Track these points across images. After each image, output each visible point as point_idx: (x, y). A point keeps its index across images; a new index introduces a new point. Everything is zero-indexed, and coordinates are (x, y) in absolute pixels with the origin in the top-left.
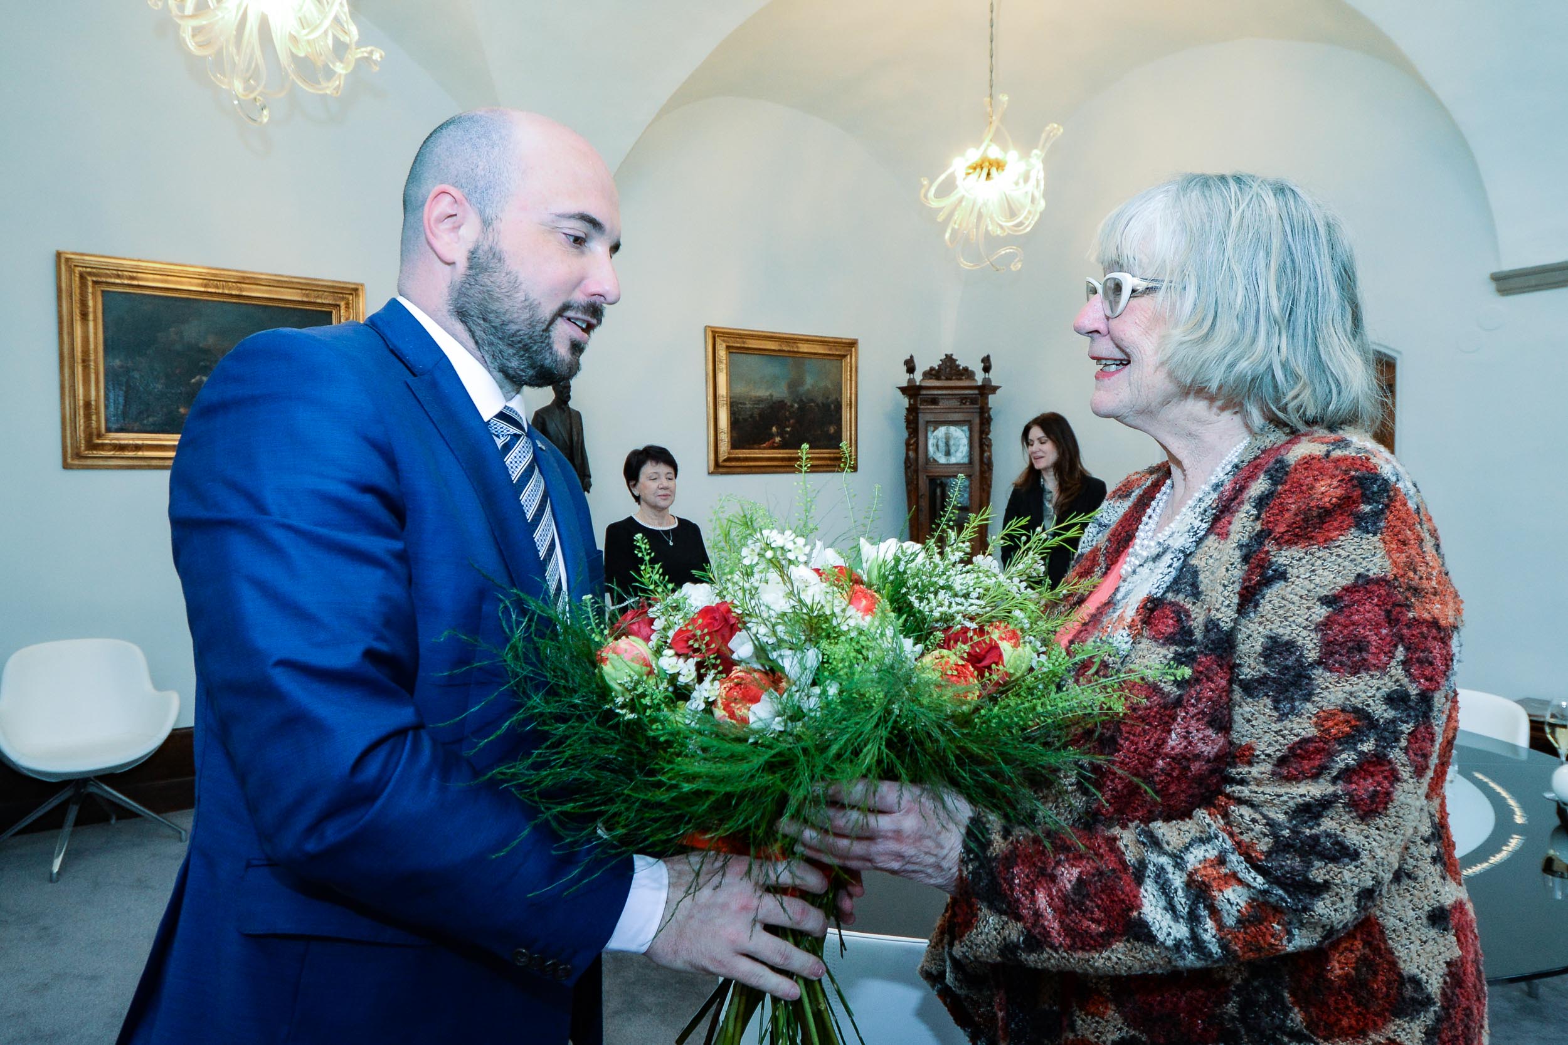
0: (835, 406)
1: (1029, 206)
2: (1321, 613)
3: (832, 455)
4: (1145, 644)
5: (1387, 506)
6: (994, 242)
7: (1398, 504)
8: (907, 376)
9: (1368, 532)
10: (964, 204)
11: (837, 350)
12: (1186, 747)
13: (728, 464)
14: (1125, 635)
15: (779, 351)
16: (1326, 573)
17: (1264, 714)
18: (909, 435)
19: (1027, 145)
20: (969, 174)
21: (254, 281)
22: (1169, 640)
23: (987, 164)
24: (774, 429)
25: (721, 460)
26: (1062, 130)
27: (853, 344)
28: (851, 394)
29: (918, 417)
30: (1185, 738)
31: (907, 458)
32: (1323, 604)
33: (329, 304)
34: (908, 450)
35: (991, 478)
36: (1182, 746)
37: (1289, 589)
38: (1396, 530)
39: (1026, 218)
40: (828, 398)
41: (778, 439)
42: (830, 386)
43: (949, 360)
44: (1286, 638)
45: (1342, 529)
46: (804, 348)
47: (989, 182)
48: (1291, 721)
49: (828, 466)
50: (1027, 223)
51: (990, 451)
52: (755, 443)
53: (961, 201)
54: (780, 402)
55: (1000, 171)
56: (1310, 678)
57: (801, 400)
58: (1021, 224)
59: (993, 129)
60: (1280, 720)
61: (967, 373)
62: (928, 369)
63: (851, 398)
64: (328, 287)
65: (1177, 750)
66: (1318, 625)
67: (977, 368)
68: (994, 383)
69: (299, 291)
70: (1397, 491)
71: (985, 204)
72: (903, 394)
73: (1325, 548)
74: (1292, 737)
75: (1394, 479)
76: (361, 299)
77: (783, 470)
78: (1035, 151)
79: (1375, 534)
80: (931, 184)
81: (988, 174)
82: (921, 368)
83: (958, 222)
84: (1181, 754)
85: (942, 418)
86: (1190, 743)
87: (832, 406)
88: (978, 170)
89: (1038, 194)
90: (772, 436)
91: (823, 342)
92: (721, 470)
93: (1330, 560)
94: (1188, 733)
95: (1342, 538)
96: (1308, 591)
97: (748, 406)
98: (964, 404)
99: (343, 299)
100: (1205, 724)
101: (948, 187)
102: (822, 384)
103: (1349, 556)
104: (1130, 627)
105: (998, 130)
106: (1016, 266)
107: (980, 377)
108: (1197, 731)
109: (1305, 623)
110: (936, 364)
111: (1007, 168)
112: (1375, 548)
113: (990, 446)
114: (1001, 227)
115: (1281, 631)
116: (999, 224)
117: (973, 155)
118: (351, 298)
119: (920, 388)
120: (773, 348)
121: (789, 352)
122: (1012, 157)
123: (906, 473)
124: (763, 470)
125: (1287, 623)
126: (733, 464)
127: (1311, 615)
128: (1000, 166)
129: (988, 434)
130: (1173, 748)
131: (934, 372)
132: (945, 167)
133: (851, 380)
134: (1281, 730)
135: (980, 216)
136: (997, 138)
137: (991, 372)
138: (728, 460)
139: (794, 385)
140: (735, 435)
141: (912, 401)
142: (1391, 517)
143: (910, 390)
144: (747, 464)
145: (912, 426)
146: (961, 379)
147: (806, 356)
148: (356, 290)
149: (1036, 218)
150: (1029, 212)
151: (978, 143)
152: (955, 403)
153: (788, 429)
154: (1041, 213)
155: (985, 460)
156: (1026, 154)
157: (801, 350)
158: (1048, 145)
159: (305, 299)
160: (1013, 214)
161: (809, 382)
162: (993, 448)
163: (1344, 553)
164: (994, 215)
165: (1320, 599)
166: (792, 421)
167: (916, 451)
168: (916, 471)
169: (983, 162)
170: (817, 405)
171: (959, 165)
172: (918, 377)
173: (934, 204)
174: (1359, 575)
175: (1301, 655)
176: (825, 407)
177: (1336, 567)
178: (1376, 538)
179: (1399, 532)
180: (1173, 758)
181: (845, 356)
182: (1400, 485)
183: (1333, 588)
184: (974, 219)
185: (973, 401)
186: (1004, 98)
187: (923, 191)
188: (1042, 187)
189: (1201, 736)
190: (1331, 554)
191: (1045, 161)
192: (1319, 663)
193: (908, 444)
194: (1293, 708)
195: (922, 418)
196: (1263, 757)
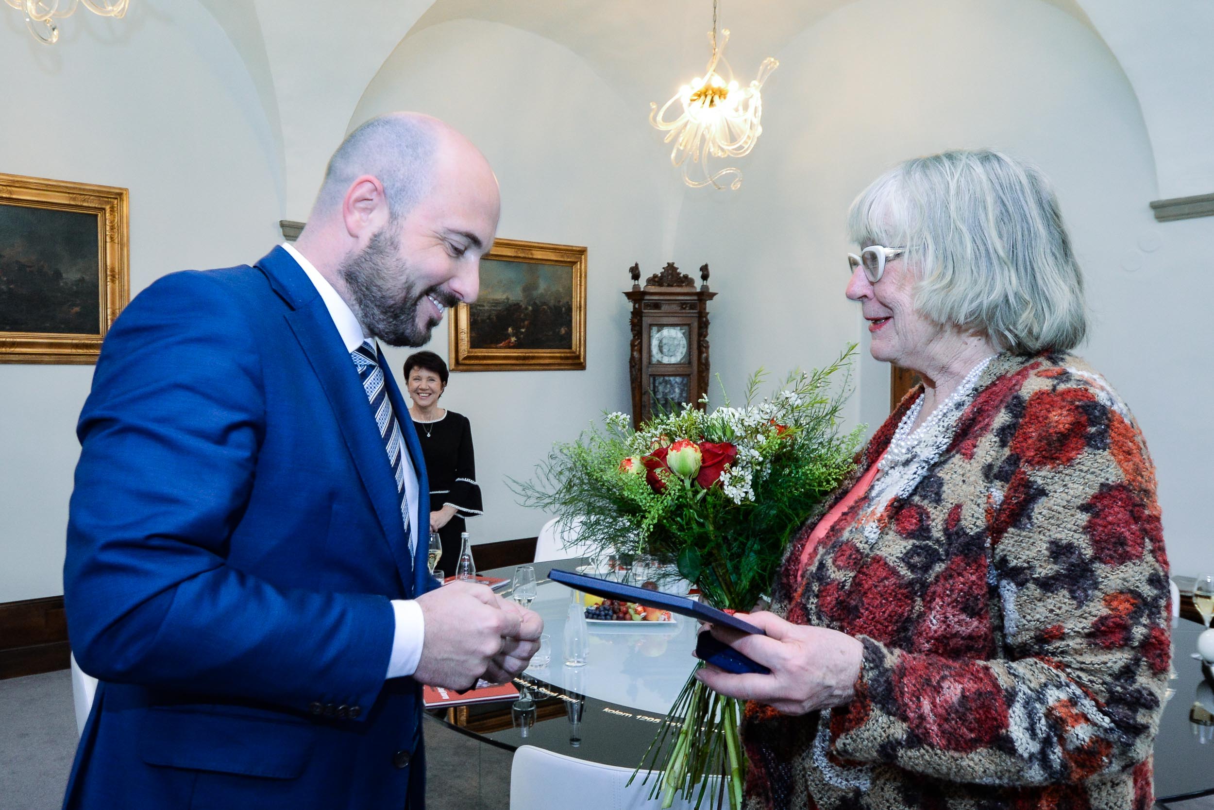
0: (566, 310)
1: (748, 132)
2: (1083, 518)
3: (563, 355)
4: (891, 535)
5: (1108, 426)
6: (717, 163)
7: (1115, 423)
8: (632, 282)
9: (1099, 449)
10: (688, 127)
11: (568, 257)
12: (945, 629)
13: (467, 362)
14: (874, 527)
15: (515, 257)
16: (1076, 486)
17: (1065, 603)
18: (634, 337)
19: (746, 76)
20: (694, 100)
21: (24, 185)
22: (910, 535)
23: (710, 92)
24: (510, 329)
25: (461, 358)
26: (778, 64)
27: (582, 252)
28: (580, 297)
29: (642, 320)
30: (944, 622)
31: (632, 358)
32: (1082, 511)
33: (95, 208)
34: (632, 350)
35: (708, 377)
36: (942, 629)
37: (1052, 502)
38: (1120, 444)
39: (746, 142)
40: (559, 301)
41: (513, 339)
42: (561, 290)
43: (671, 268)
44: (1064, 542)
45: (1079, 450)
46: (538, 255)
47: (712, 109)
48: (1087, 606)
49: (559, 364)
50: (746, 147)
51: (707, 353)
52: (492, 343)
53: (686, 125)
54: (515, 305)
55: (722, 99)
56: (1092, 571)
57: (535, 303)
58: (741, 147)
59: (716, 62)
60: (1079, 606)
61: (687, 280)
62: (652, 276)
63: (580, 301)
64: (94, 191)
65: (939, 633)
66: (1084, 528)
67: (696, 275)
68: (711, 290)
69: (67, 195)
70: (1113, 412)
71: (708, 128)
72: (629, 299)
73: (1069, 466)
74: (1091, 618)
75: (1109, 403)
76: (125, 202)
77: (518, 368)
78: (755, 83)
79: (1104, 450)
80: (659, 109)
81: (712, 101)
82: (646, 274)
83: (684, 144)
84: (942, 635)
85: (665, 320)
86: (948, 626)
87: (563, 309)
88: (703, 97)
89: (757, 121)
90: (508, 337)
91: (555, 249)
92: (461, 367)
93: (1075, 475)
94: (946, 618)
95: (1079, 456)
96: (1068, 501)
97: (486, 308)
98: (684, 309)
99: (108, 203)
100: (959, 611)
101: (674, 113)
102: (554, 289)
103: (1089, 470)
104: (879, 521)
105: (720, 62)
106: (736, 186)
107: (698, 284)
108: (954, 616)
109: (1074, 528)
110: (659, 271)
111: (728, 96)
112: (1108, 461)
113: (707, 347)
114: (722, 150)
115: (1058, 536)
116: (719, 147)
117: (698, 84)
118: (116, 202)
119: (644, 293)
120: (509, 254)
121: (524, 258)
122: (733, 86)
123: (631, 372)
124: (499, 368)
125: (1061, 529)
126: (472, 362)
127: (1076, 522)
128: (722, 94)
129: (705, 337)
130: (936, 632)
131: (656, 279)
132: (674, 93)
133: (581, 285)
134: (1082, 614)
135: (703, 139)
136: (720, 69)
137: (709, 279)
138: (468, 358)
139: (528, 289)
140: (474, 335)
141: (637, 306)
142: (1113, 434)
143: (635, 296)
144: (485, 362)
145: (637, 328)
146: (681, 286)
147: (540, 262)
148: (121, 194)
149: (754, 143)
150: (749, 137)
151: (703, 73)
152: (675, 308)
153: (523, 330)
154: (758, 138)
155: (704, 361)
156: (746, 83)
157: (535, 257)
158: (766, 77)
159: (72, 203)
160: (733, 138)
161: (542, 287)
162: (710, 350)
163: (1085, 469)
164: (717, 140)
165: (1078, 508)
166: (526, 323)
167: (640, 351)
168: (641, 370)
169: (707, 90)
170: (550, 308)
171: (685, 91)
172: (642, 283)
173: (662, 127)
174: (1102, 485)
175: (1080, 554)
176: (557, 310)
177: (1082, 480)
178: (1106, 453)
179: (1123, 445)
180: (936, 639)
181: (575, 263)
182: (1115, 408)
183: (1086, 497)
184: (697, 141)
185: (692, 307)
186: (726, 33)
187: (652, 115)
188: (760, 113)
189: (956, 620)
190: (1075, 470)
191: (763, 92)
192: (1095, 558)
193: (633, 345)
194: (1087, 596)
195: (646, 321)
196: (1072, 634)
